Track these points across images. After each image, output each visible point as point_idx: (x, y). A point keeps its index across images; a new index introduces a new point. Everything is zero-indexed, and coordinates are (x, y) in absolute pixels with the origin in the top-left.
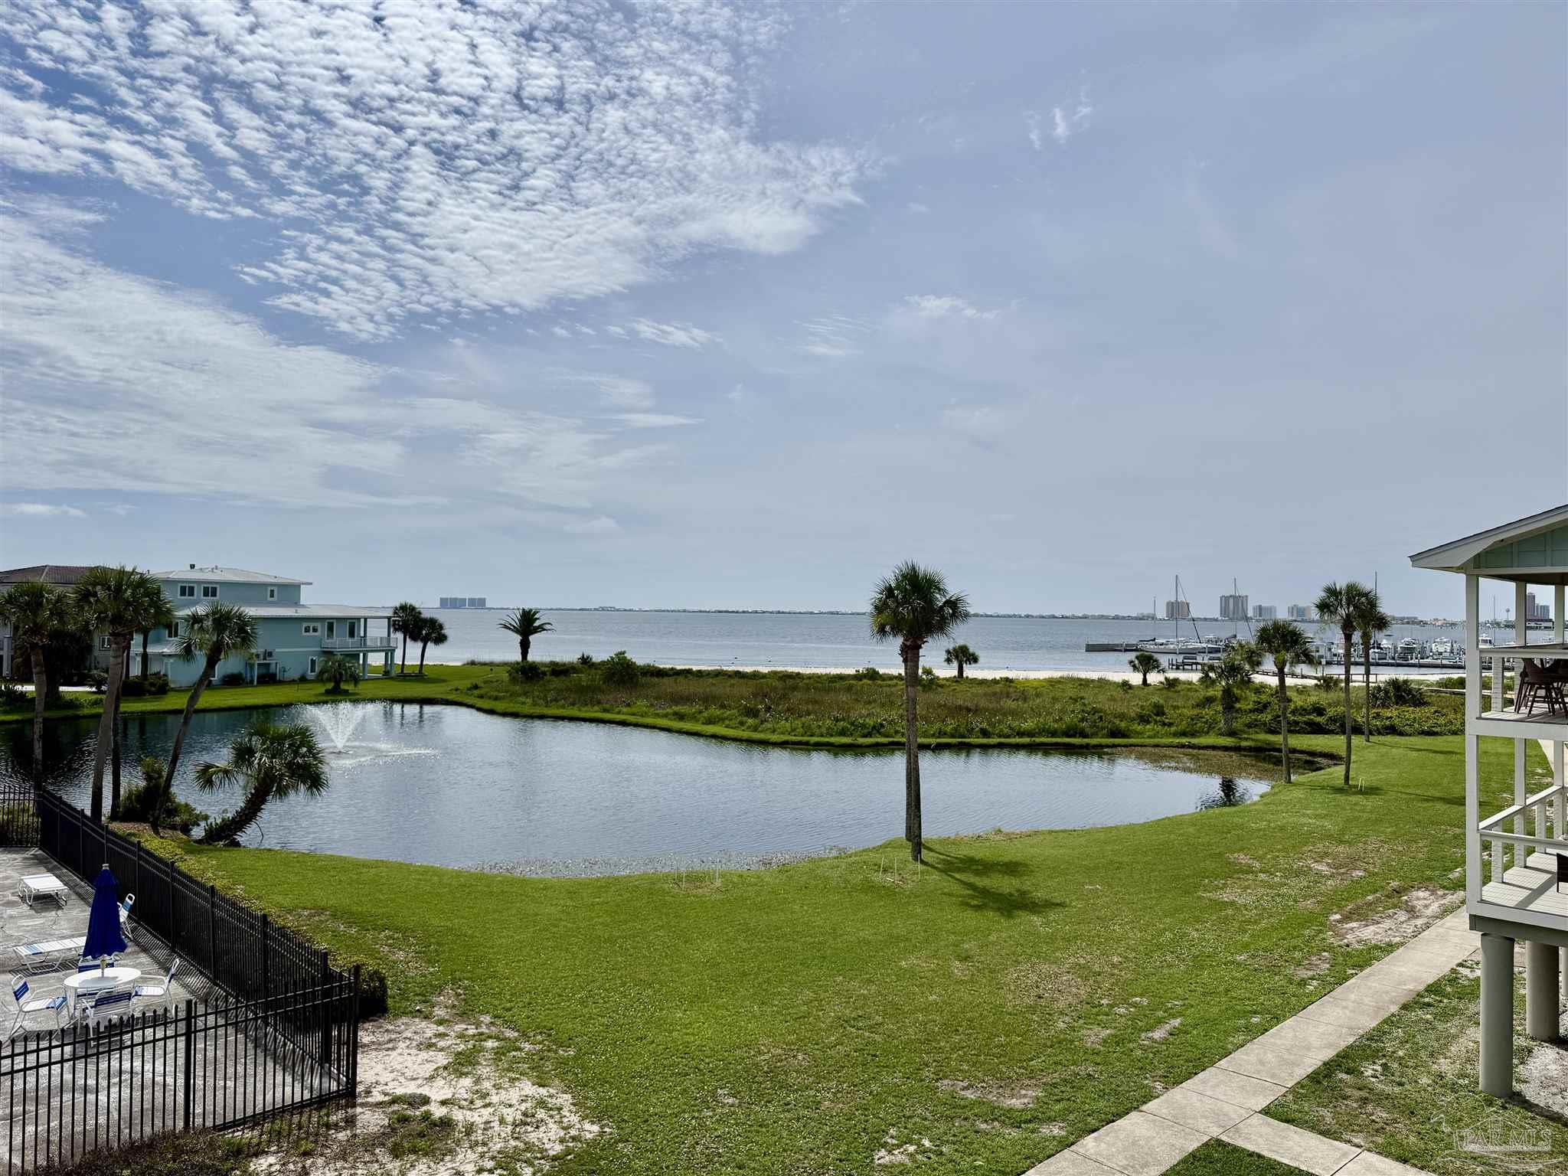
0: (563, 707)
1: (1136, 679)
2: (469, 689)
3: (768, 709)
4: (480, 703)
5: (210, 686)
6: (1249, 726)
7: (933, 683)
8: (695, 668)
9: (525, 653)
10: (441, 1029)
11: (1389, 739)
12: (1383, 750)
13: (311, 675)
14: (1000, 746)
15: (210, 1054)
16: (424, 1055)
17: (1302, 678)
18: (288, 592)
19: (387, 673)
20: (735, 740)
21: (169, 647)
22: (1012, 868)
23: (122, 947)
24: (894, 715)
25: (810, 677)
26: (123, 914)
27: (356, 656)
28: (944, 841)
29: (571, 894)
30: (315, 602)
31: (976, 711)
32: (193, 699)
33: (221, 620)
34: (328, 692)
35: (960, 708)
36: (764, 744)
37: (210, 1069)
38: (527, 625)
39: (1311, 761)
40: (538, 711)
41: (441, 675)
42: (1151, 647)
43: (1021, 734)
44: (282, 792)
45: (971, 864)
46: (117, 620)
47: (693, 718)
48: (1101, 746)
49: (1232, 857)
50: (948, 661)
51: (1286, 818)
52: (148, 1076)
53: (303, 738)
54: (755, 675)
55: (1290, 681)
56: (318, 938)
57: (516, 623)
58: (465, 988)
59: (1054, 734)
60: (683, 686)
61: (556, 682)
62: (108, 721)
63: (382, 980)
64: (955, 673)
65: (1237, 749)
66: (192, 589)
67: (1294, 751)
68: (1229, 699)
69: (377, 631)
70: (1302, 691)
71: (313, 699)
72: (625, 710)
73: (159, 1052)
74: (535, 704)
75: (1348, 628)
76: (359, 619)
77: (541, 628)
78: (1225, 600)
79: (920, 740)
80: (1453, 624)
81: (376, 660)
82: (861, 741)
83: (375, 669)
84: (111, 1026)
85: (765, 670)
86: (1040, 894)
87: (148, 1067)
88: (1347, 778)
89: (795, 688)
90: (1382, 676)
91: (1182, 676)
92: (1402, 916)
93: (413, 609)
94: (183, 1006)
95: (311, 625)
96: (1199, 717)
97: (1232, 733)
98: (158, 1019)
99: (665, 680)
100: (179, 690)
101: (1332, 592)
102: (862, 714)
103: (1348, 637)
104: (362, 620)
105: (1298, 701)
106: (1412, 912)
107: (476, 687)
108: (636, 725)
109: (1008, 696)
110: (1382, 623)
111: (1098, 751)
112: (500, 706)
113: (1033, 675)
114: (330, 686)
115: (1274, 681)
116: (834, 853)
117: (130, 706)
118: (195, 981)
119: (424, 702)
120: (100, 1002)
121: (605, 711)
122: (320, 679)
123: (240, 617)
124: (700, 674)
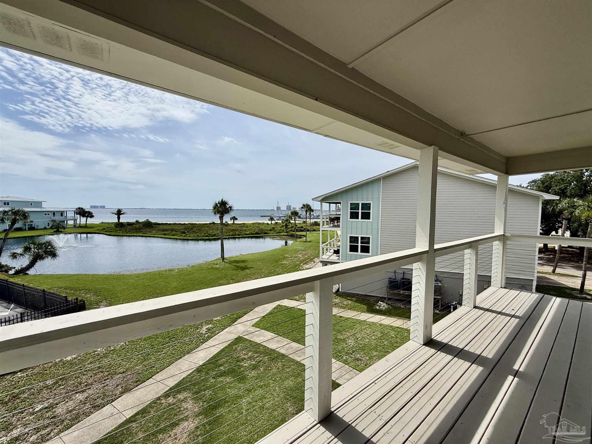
0: (131, 233)
1: (270, 222)
2: (102, 229)
3: (188, 232)
4: (106, 233)
5: (12, 232)
6: (290, 231)
7: (227, 225)
8: (168, 223)
9: (119, 220)
11: (314, 232)
12: (313, 234)
13: (48, 227)
14: (242, 237)
17: (299, 221)
18: (37, 204)
19: (75, 226)
20: (180, 239)
22: (243, 261)
24: (218, 232)
25: (198, 224)
27: (64, 222)
28: (230, 257)
29: (138, 277)
30: (48, 207)
31: (237, 230)
32: (6, 235)
33: (15, 212)
34: (55, 232)
35: (234, 230)
36: (188, 240)
38: (119, 213)
39: (300, 237)
40: (124, 234)
41: (92, 226)
42: (273, 216)
43: (246, 235)
45: (235, 261)
47: (168, 234)
48: (262, 236)
49: (285, 255)
50: (231, 220)
51: (295, 247)
54: (184, 224)
55: (296, 222)
57: (116, 212)
58: (109, 300)
59: (253, 234)
60: (165, 227)
61: (129, 227)
63: (84, 301)
64: (233, 222)
65: (287, 235)
67: (298, 235)
68: (286, 226)
69: (70, 215)
70: (300, 224)
71: (49, 234)
72: (149, 233)
74: (123, 233)
75: (306, 212)
76: (64, 211)
77: (123, 214)
78: (287, 206)
79: (224, 237)
80: (326, 211)
81: (71, 222)
82: (211, 238)
83: (71, 225)
85: (187, 223)
86: (249, 266)
88: (306, 240)
89: (195, 227)
90: (313, 221)
91: (278, 221)
92: (313, 263)
93: (82, 208)
95: (47, 213)
96: (281, 229)
97: (287, 232)
99: (160, 226)
101: (304, 205)
102: (210, 232)
103: (306, 213)
104: (65, 212)
105: (299, 226)
106: (314, 262)
107: (104, 229)
108: (153, 237)
109: (244, 227)
110: (313, 211)
111: (262, 237)
112: (112, 234)
113: (249, 222)
114: (55, 230)
115: (294, 222)
116: (205, 262)
118: (19, 310)
119: (87, 233)
121: (144, 234)
122: (51, 228)
124: (170, 224)
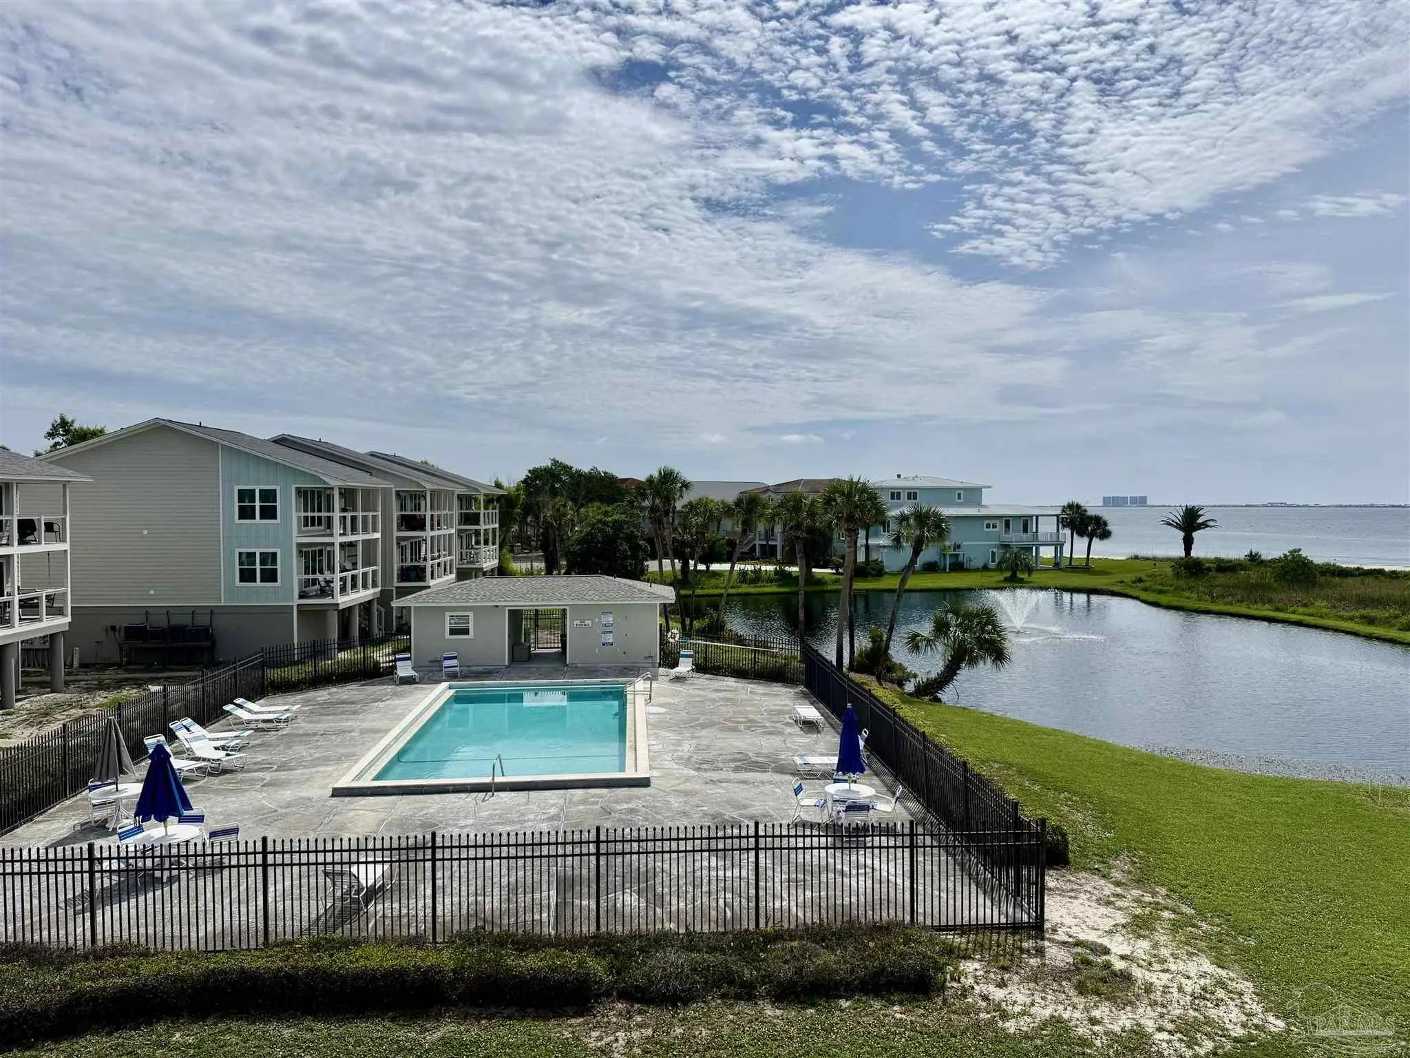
0: (1231, 604)
2: (1134, 582)
4: (1144, 595)
5: (914, 572)
9: (1188, 548)
10: (1119, 890)
13: (992, 565)
15: (928, 868)
16: (1103, 910)
18: (972, 494)
19: (1057, 565)
21: (884, 540)
23: (862, 770)
26: (862, 743)
27: (1029, 549)
30: (995, 502)
32: (903, 581)
33: (922, 518)
34: (1006, 580)
37: (928, 879)
38: (1190, 522)
40: (1203, 606)
41: (1107, 568)
44: (973, 662)
46: (850, 518)
52: (884, 874)
53: (988, 618)
56: (1007, 788)
57: (1179, 519)
58: (1141, 858)
61: (1222, 579)
62: (845, 596)
63: (1064, 835)
66: (899, 494)
69: (1047, 527)
71: (994, 585)
72: (1301, 610)
73: (891, 857)
74: (1199, 599)
76: (1031, 517)
77: (1205, 525)
81: (1047, 553)
83: (1047, 561)
84: (857, 828)
87: (884, 867)
93: (1078, 506)
94: (907, 825)
95: (991, 523)
98: (889, 831)
100: (892, 574)
104: (1034, 518)
107: (1140, 580)
108: (1316, 627)
112: (1164, 599)
114: (1008, 574)
117: (860, 585)
118: (912, 805)
119: (1090, 592)
120: (849, 809)
121: (1278, 609)
122: (999, 568)
123: (936, 514)
